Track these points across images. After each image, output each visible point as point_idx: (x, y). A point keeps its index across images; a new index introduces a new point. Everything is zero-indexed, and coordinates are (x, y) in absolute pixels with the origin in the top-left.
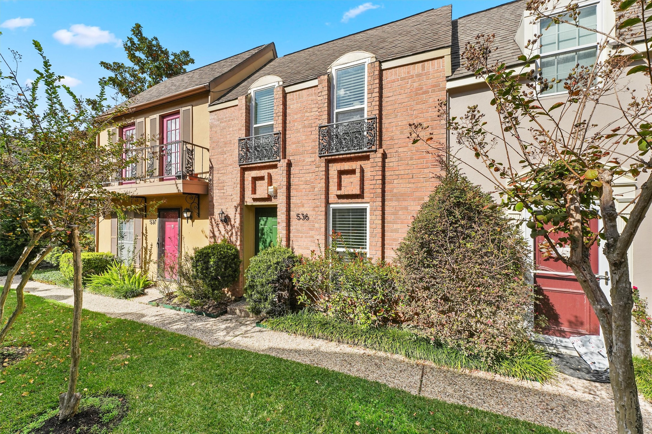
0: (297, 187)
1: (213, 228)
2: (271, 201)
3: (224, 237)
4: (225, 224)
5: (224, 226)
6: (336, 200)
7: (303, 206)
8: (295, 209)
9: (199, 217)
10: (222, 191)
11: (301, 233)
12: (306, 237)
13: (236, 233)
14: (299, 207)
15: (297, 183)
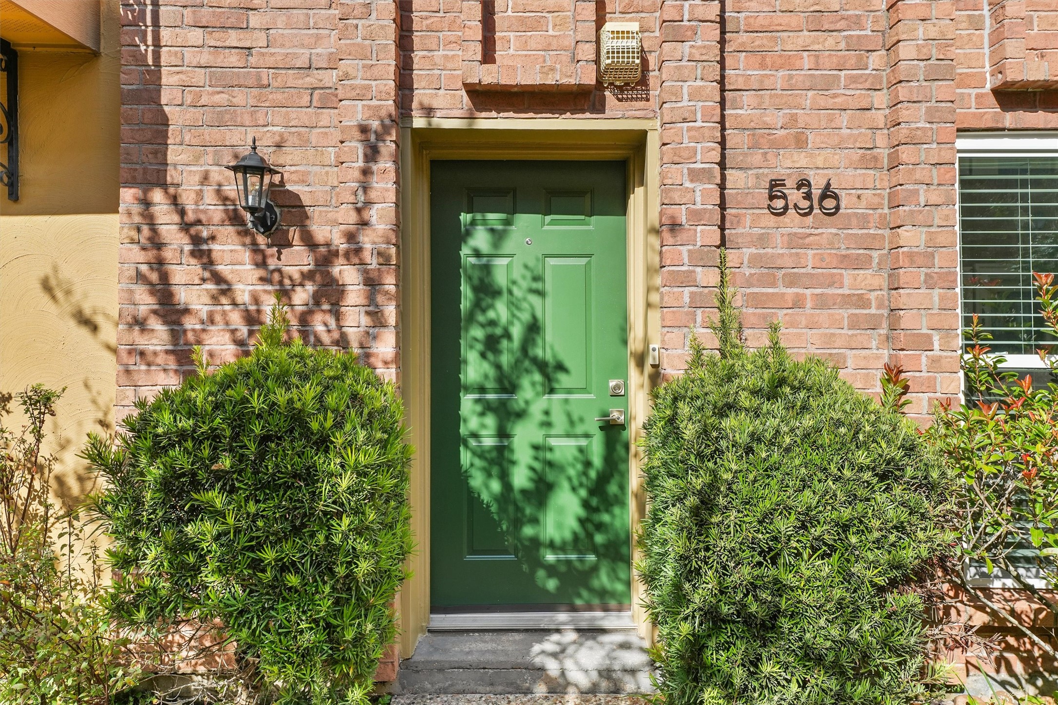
0: (760, 40)
1: (159, 264)
2: (598, 107)
3: (252, 319)
4: (261, 240)
5: (255, 249)
6: (992, 112)
7: (800, 142)
8: (756, 158)
9: (14, 195)
10: (233, 38)
11: (792, 281)
12: (822, 303)
13: (372, 283)
14: (777, 145)
15: (761, 21)
